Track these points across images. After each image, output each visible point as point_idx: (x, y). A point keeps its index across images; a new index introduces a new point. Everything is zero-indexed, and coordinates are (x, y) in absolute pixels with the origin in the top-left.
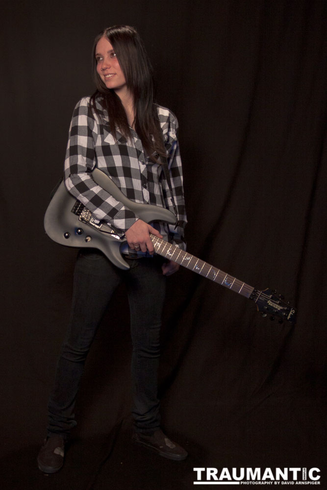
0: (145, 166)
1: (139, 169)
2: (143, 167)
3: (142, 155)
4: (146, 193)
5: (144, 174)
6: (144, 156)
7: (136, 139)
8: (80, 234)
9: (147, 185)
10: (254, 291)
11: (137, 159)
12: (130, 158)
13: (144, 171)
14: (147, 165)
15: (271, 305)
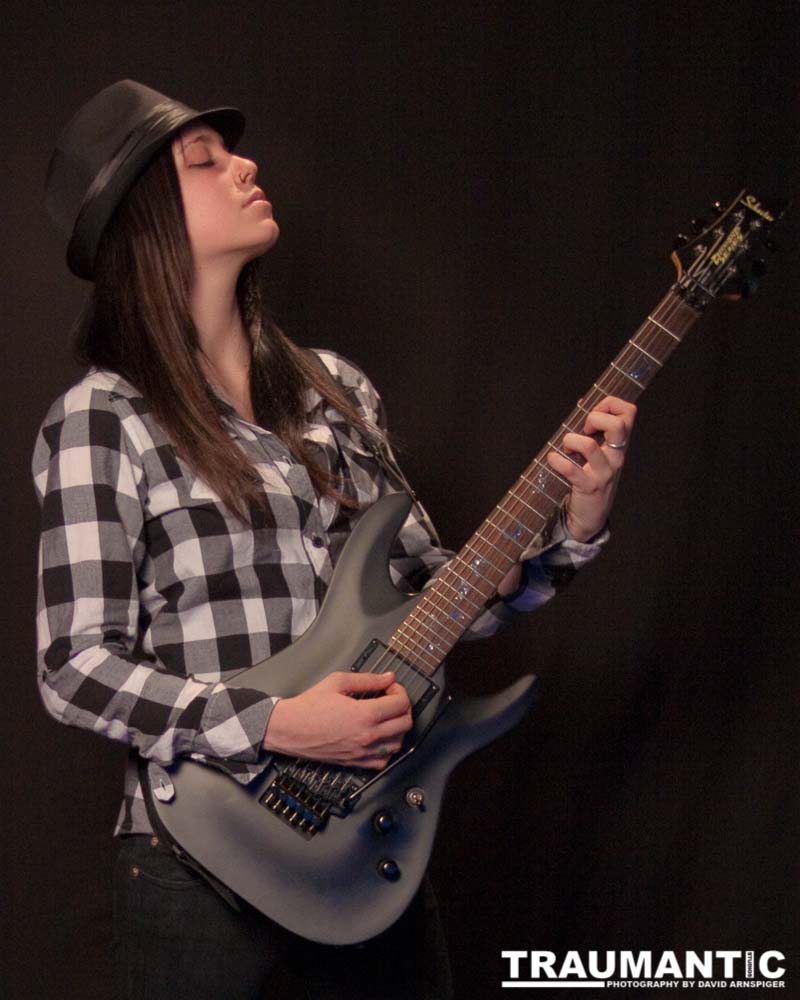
1: (307, 562)
2: (318, 557)
5: (325, 580)
13: (325, 566)
15: (726, 256)
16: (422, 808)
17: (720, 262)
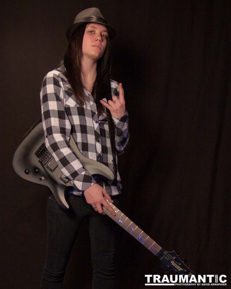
0: (98, 124)
1: (93, 126)
2: (96, 126)
3: (96, 116)
4: (99, 146)
5: (97, 131)
6: (97, 117)
7: (92, 103)
8: (37, 172)
9: (100, 140)
10: (161, 251)
11: (91, 119)
12: (86, 118)
13: (97, 128)
14: (99, 124)
15: (174, 265)
16: (41, 179)
17: (172, 263)
